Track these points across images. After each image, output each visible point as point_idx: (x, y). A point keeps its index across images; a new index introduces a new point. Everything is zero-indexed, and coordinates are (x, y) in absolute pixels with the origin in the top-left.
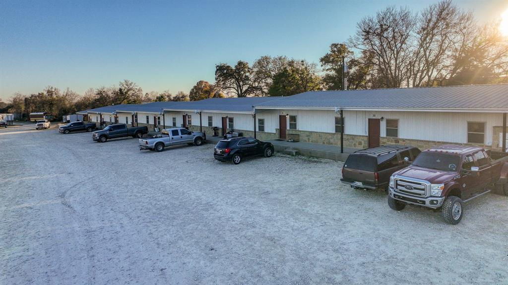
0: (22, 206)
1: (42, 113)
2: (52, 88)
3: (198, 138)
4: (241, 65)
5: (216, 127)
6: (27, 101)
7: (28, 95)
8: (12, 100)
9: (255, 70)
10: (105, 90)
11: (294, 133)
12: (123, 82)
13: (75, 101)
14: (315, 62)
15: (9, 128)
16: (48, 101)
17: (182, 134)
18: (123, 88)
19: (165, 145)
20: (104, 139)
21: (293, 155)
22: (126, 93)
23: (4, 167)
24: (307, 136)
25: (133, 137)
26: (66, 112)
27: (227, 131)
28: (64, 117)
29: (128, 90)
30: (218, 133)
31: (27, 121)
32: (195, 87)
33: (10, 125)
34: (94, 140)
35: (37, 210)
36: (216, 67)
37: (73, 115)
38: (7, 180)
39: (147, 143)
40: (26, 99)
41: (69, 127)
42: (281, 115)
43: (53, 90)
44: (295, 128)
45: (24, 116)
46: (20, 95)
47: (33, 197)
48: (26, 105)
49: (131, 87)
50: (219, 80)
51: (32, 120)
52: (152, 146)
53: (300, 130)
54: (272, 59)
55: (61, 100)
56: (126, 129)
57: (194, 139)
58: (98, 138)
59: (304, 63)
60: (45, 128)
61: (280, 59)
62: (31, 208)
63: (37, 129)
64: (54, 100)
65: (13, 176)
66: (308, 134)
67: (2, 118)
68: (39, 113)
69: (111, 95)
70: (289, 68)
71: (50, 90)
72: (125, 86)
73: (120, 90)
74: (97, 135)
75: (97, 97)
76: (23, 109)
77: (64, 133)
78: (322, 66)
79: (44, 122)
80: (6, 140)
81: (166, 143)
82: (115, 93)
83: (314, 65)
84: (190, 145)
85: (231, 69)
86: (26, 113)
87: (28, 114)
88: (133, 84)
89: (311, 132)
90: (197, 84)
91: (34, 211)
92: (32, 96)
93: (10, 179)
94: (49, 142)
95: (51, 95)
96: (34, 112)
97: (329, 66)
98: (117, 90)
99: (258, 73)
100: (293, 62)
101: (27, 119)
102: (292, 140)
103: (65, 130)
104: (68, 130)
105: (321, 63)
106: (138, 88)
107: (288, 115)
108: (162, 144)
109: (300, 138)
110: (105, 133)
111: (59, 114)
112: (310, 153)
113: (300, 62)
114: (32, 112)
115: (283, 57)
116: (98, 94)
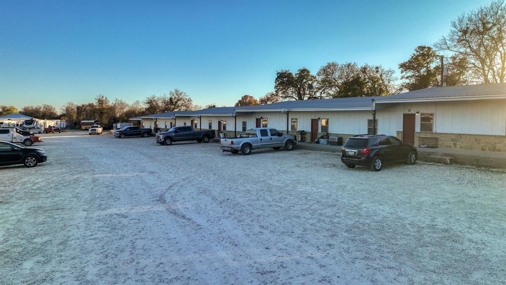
0: (109, 211)
1: (93, 121)
2: (103, 97)
3: (289, 141)
4: (304, 73)
5: (303, 131)
6: (80, 109)
7: (80, 104)
8: (65, 108)
9: (320, 78)
10: (155, 99)
11: (428, 136)
12: (173, 91)
13: (125, 110)
14: (392, 69)
15: (62, 133)
16: (99, 110)
17: (272, 135)
18: (173, 97)
19: (253, 147)
20: (168, 142)
21: (446, 164)
22: (176, 102)
23: (68, 163)
24: (452, 140)
25: (198, 141)
26: (116, 120)
27: (319, 136)
28: (114, 125)
29: (178, 100)
30: (305, 138)
31: (78, 129)
32: (240, 101)
33: (63, 131)
34: (158, 142)
35: (136, 221)
36: (277, 74)
37: (123, 123)
38: (75, 177)
39: (232, 143)
40: (78, 108)
41: (125, 130)
42: (405, 113)
43: (104, 99)
44: (431, 130)
45: (75, 124)
46: (72, 104)
47: (119, 199)
48: (78, 113)
49: (181, 96)
50: (278, 88)
51: (83, 127)
52: (238, 147)
53: (438, 131)
54: (340, 66)
55: (112, 109)
56: (192, 132)
57: (285, 142)
58: (163, 140)
59: (379, 69)
60: (98, 134)
61: (349, 65)
62: (125, 217)
63: (90, 134)
64: (104, 109)
65: (81, 173)
66: (454, 137)
67: (57, 123)
68: (89, 121)
69: (160, 104)
70: (362, 76)
71: (101, 99)
72: (175, 95)
73: (171, 99)
74: (161, 136)
75: (147, 106)
76: (74, 118)
77: (120, 137)
78: (402, 72)
79: (97, 127)
80: (62, 141)
81: (254, 145)
82: (164, 102)
83: (391, 72)
84: (277, 149)
85: (293, 77)
86: (77, 121)
87: (79, 121)
88: (183, 94)
89: (460, 134)
90: (242, 99)
91: (132, 221)
92: (83, 106)
93: (79, 176)
94: (108, 144)
95: (102, 104)
96: (86, 120)
97: (410, 73)
98: (168, 99)
99: (323, 81)
100: (365, 68)
101: (78, 127)
102: (426, 146)
103: (121, 134)
104: (124, 134)
105: (400, 70)
106: (187, 98)
107: (418, 113)
108: (248, 145)
109: (440, 143)
110: (171, 135)
111: (109, 122)
112: (477, 160)
113: (374, 69)
114: (83, 120)
115: (352, 64)
116: (149, 103)
